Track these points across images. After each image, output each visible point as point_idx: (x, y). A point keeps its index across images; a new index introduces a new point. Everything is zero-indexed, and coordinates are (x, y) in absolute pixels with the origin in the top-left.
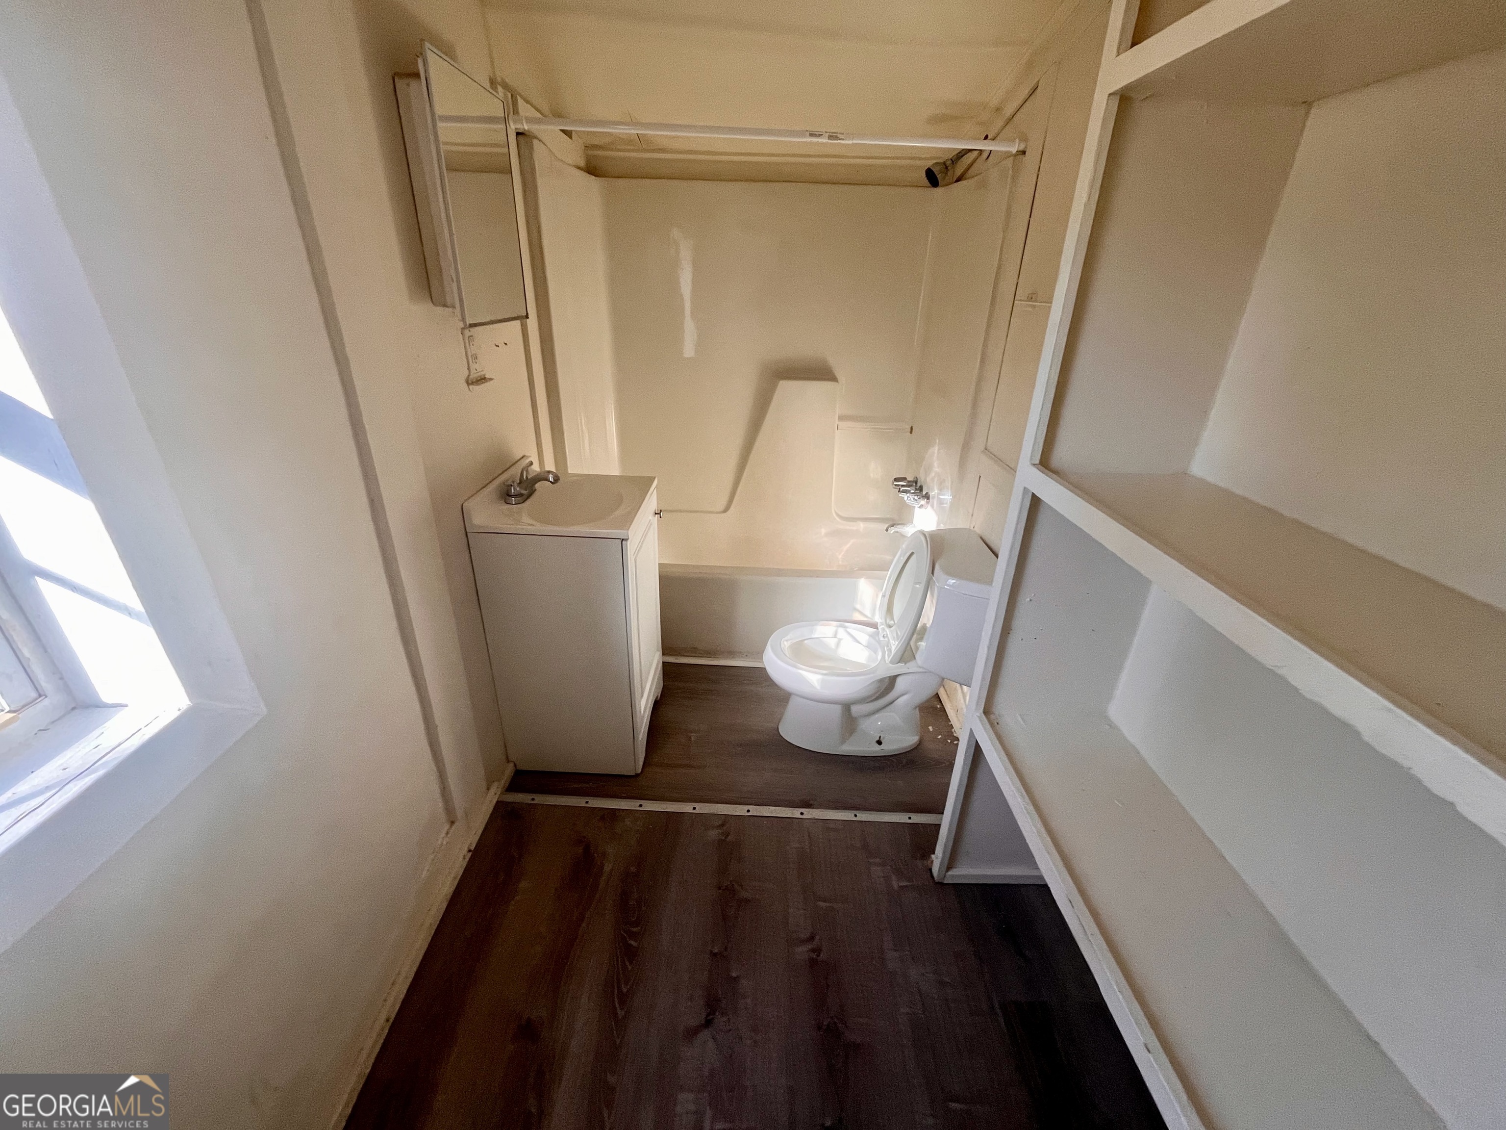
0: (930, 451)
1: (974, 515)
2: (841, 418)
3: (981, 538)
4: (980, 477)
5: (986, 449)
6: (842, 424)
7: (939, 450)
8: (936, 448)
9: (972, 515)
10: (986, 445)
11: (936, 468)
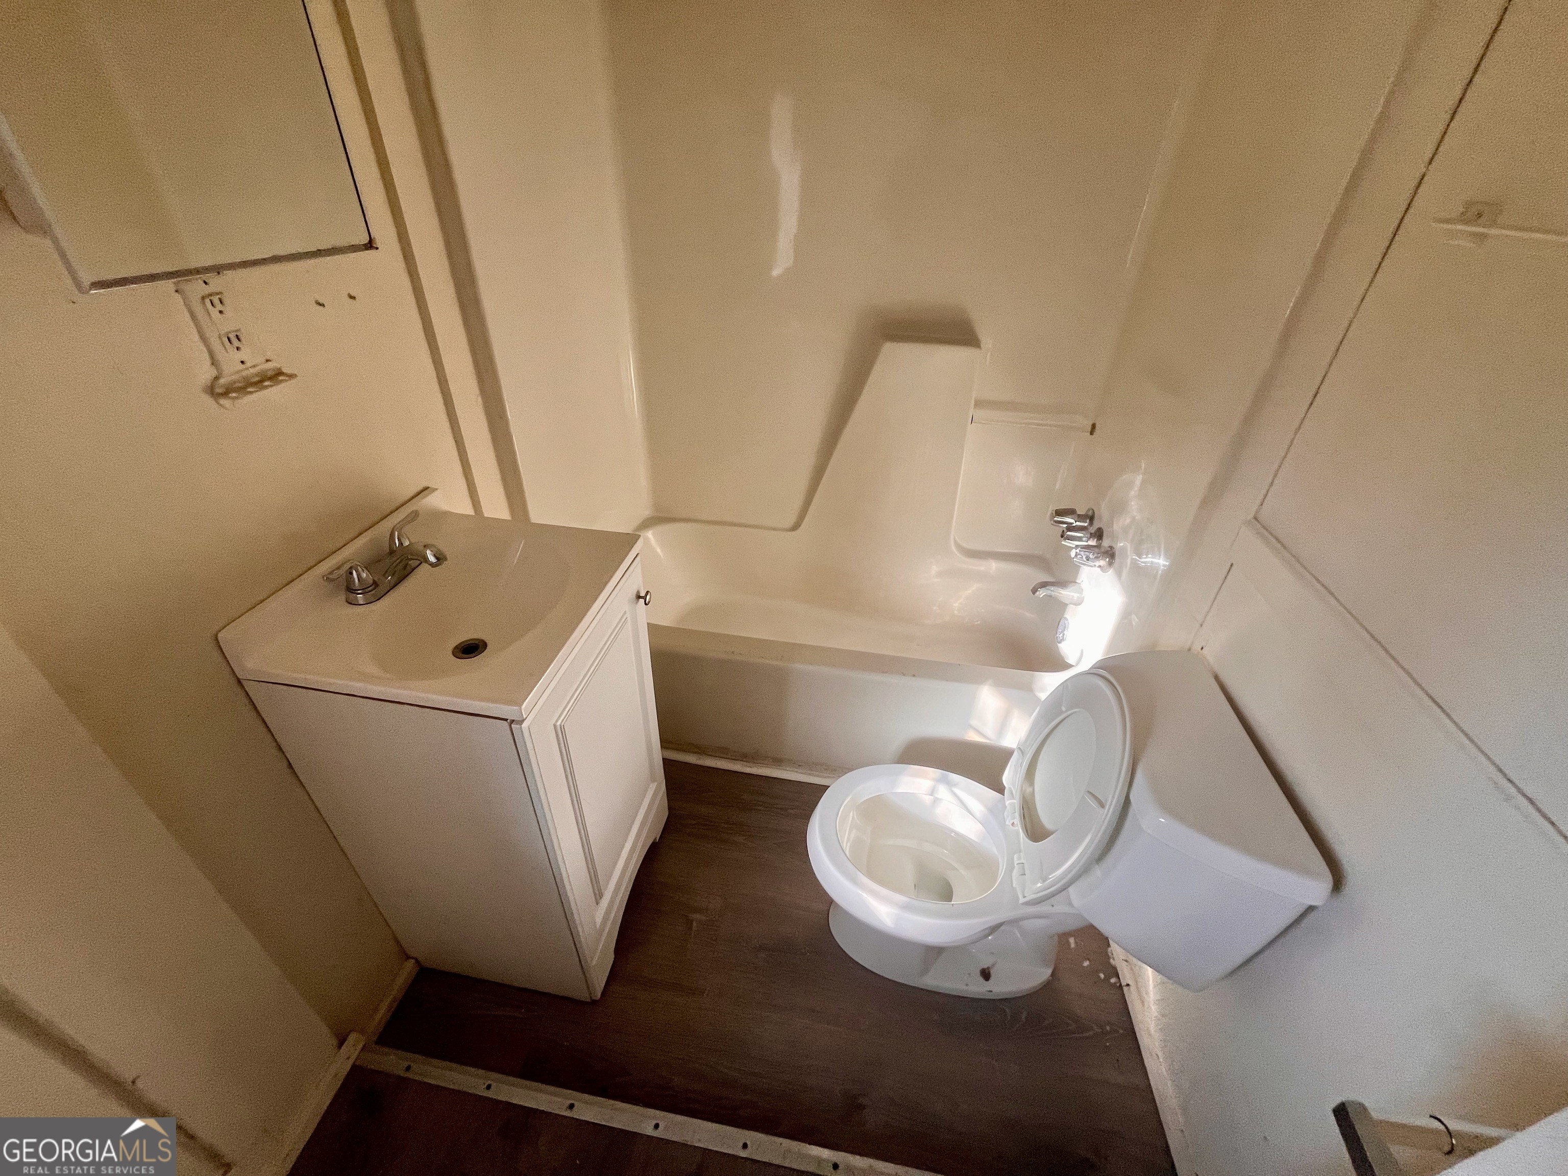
0: (1126, 477)
1: (1204, 625)
2: (979, 404)
3: (1217, 678)
4: (1232, 565)
5: (1256, 518)
6: (980, 414)
7: (1143, 482)
8: (1139, 478)
9: (1201, 625)
10: (1257, 512)
11: (1135, 509)
